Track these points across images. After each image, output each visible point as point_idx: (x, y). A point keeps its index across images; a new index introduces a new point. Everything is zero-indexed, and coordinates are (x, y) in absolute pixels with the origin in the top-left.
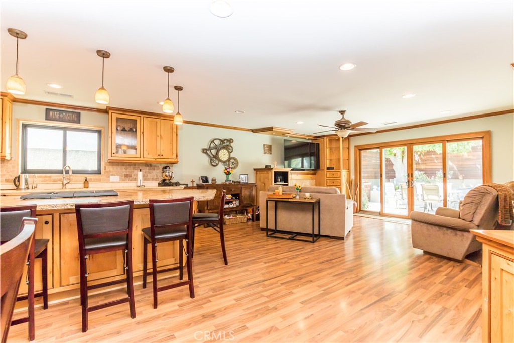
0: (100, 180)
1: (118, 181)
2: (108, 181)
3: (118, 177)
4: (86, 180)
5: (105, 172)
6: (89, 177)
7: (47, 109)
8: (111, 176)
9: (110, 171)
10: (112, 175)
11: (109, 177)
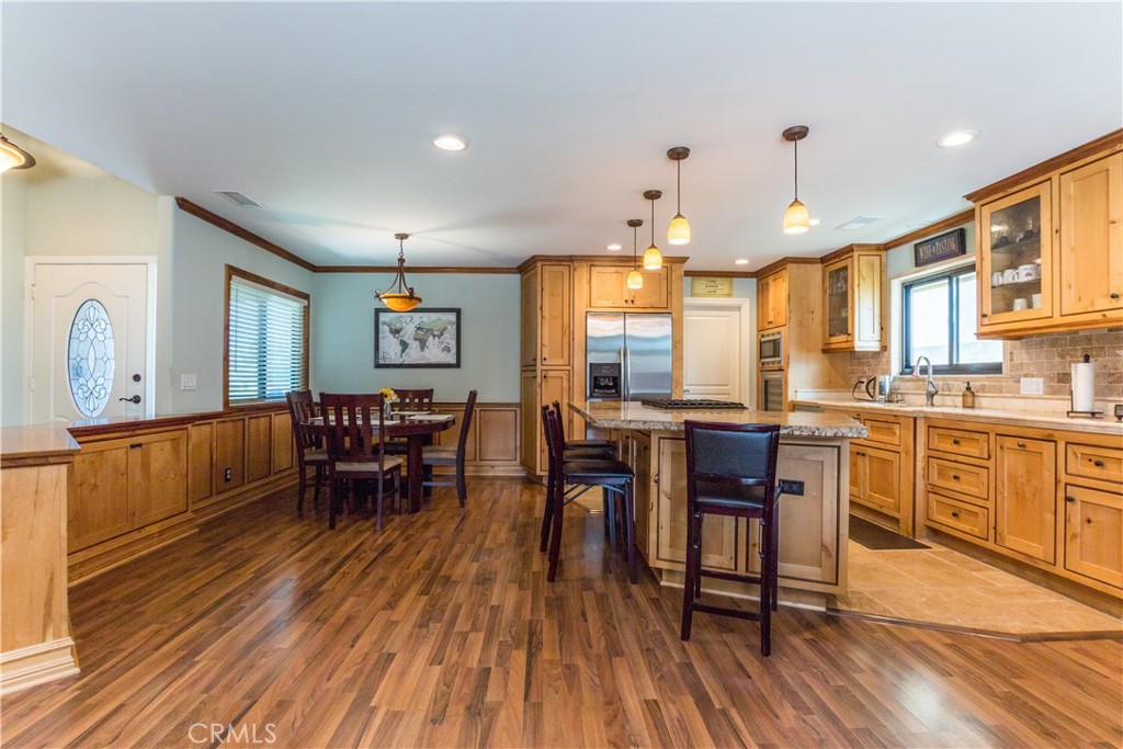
0: (1000, 390)
1: (1041, 393)
2: (1015, 393)
3: (1041, 380)
4: (968, 389)
5: (1012, 368)
6: (977, 381)
7: (916, 245)
8: (1022, 379)
9: (1022, 364)
10: (1026, 376)
11: (1019, 382)
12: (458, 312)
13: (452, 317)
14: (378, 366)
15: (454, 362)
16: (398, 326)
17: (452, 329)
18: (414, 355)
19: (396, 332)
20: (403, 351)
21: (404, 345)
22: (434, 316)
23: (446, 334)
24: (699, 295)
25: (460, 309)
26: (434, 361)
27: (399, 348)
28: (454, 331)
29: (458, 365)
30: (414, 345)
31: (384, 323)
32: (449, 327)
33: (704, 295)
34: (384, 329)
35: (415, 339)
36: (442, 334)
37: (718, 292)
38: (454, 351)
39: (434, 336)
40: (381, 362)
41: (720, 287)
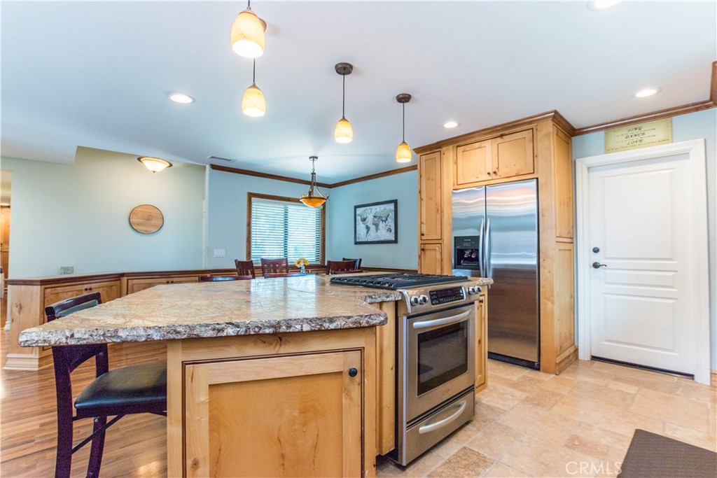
12: (395, 202)
13: (392, 206)
14: (356, 243)
15: (393, 239)
16: (365, 216)
17: (392, 215)
18: (373, 236)
19: (364, 220)
20: (367, 233)
21: (368, 228)
22: (382, 207)
23: (389, 219)
24: (617, 150)
25: (397, 200)
26: (382, 239)
27: (365, 231)
28: (393, 217)
29: (396, 241)
30: (373, 228)
31: (359, 215)
32: (390, 214)
33: (624, 148)
34: (359, 218)
35: (373, 224)
36: (387, 219)
37: (645, 140)
38: (393, 231)
39: (383, 221)
40: (357, 240)
41: (647, 133)
